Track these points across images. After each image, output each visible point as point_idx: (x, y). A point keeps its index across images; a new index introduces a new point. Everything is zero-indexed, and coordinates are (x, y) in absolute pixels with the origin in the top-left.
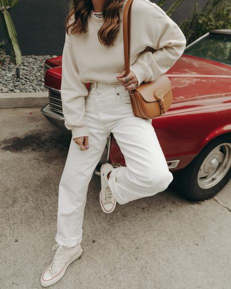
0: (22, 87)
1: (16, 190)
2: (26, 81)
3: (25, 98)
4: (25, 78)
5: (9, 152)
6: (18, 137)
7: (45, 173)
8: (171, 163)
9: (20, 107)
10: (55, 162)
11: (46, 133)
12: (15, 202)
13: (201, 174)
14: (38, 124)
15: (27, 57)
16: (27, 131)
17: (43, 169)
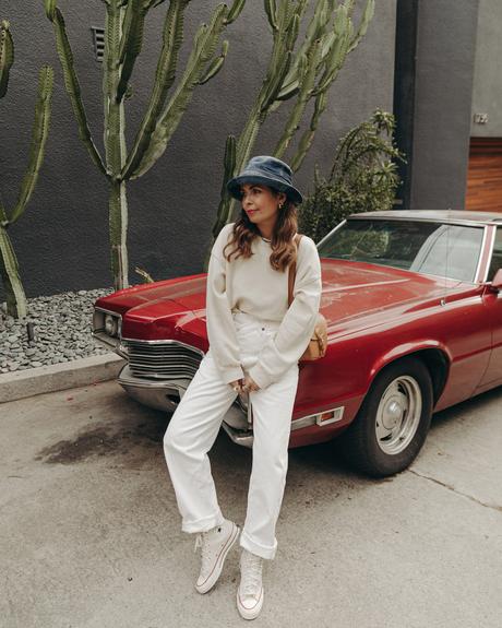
0: (43, 356)
1: (98, 516)
2: (47, 344)
4: (43, 339)
5: (60, 466)
6: (66, 440)
7: (135, 484)
8: (333, 413)
9: (47, 393)
10: (146, 466)
11: (111, 426)
12: (104, 531)
13: (380, 432)
14: (90, 415)
16: (77, 428)
17: (131, 479)
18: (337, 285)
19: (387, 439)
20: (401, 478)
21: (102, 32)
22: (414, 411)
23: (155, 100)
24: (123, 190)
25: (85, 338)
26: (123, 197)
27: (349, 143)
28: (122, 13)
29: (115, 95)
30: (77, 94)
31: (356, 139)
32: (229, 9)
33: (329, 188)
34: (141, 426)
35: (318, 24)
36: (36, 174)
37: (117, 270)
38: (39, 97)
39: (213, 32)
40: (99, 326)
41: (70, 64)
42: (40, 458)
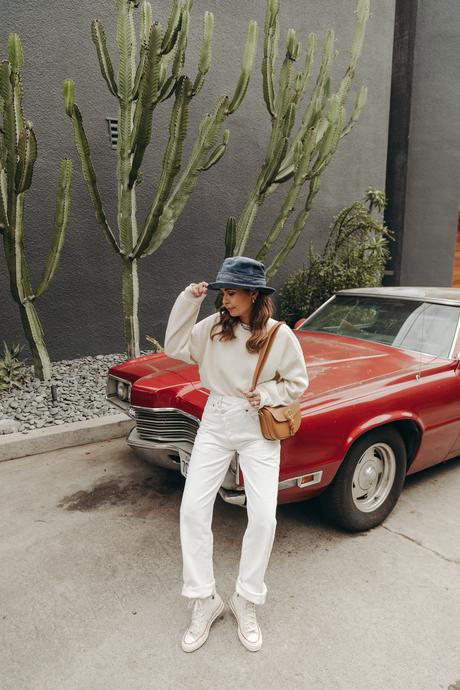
0: (65, 415)
2: (68, 405)
3: (74, 432)
4: (65, 399)
5: (78, 513)
6: (83, 490)
7: (142, 531)
8: (312, 476)
9: (68, 447)
10: (151, 515)
11: (122, 479)
12: (114, 571)
13: (356, 493)
14: (104, 468)
16: (93, 479)
17: (138, 526)
18: (322, 359)
19: (363, 498)
20: (373, 533)
21: (116, 122)
22: (389, 473)
23: (162, 187)
24: (134, 266)
25: (101, 399)
26: (135, 273)
27: (342, 221)
28: (133, 106)
29: (127, 182)
30: (93, 182)
31: (348, 217)
32: (230, 100)
33: (322, 263)
34: (148, 479)
35: (314, 110)
36: (58, 255)
37: (130, 338)
38: (60, 186)
39: (216, 122)
40: (112, 391)
41: (87, 155)
42: (61, 506)
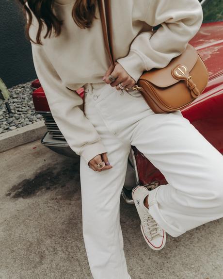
0: (17, 122)
1: (39, 242)
2: (20, 114)
3: (23, 134)
4: (18, 111)
5: (21, 199)
6: (27, 178)
7: (67, 212)
9: (21, 145)
11: (56, 166)
12: (42, 257)
14: (44, 159)
15: (14, 89)
16: (35, 169)
17: (65, 208)
18: (212, 41)
